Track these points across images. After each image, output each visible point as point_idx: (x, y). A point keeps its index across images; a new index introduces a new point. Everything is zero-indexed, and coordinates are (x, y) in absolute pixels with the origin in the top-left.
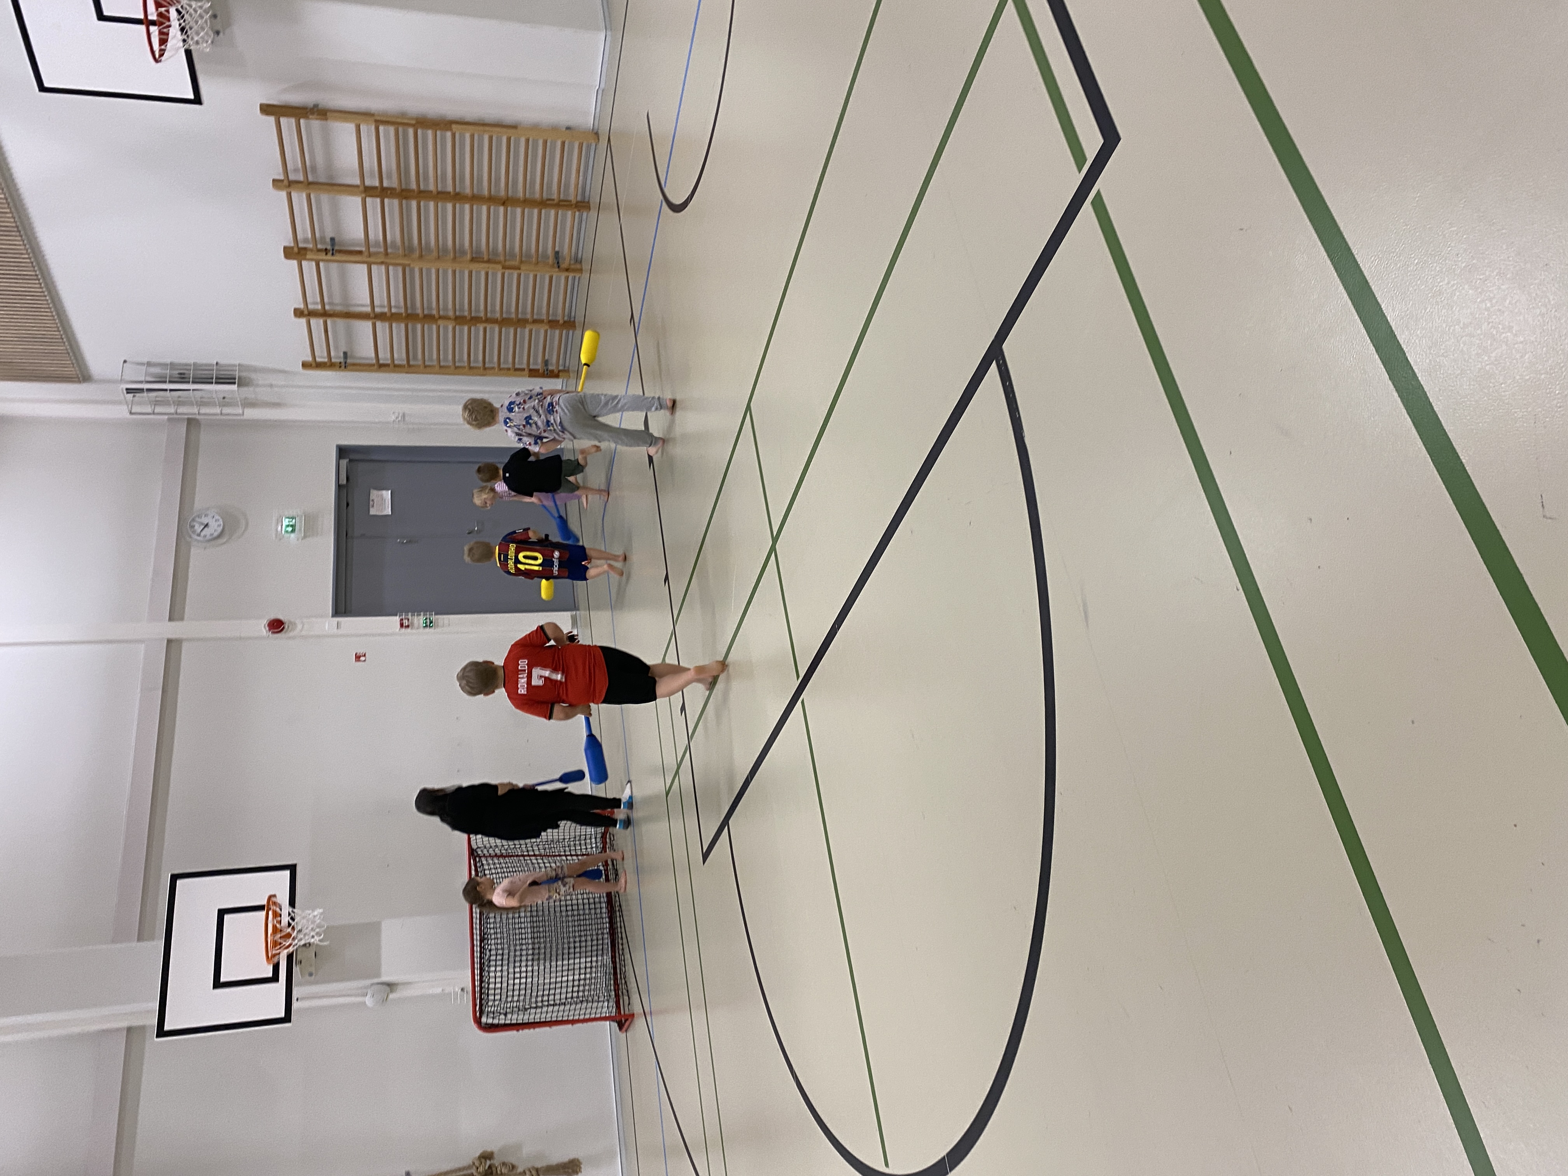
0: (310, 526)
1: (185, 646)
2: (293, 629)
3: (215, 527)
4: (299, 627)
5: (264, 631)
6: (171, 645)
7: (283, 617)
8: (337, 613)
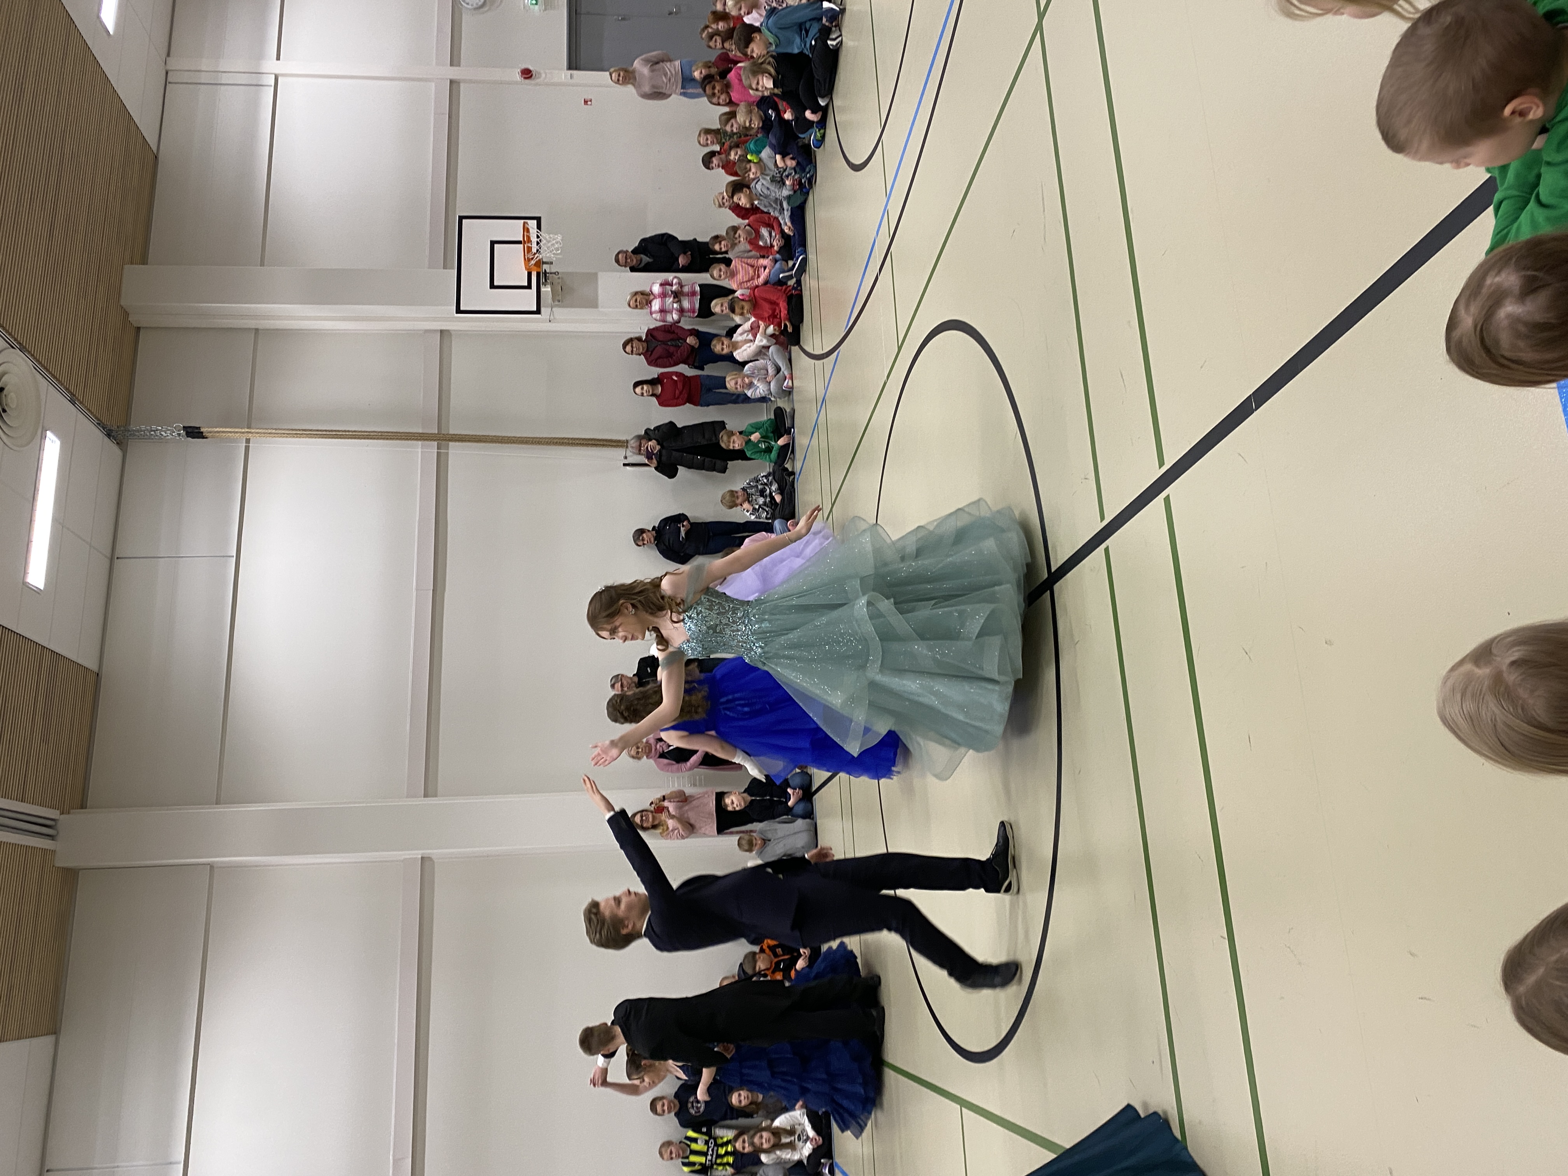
0: (548, 3)
1: (462, 85)
2: (539, 78)
4: (543, 75)
5: (518, 77)
6: (452, 82)
7: (531, 68)
8: (570, 68)
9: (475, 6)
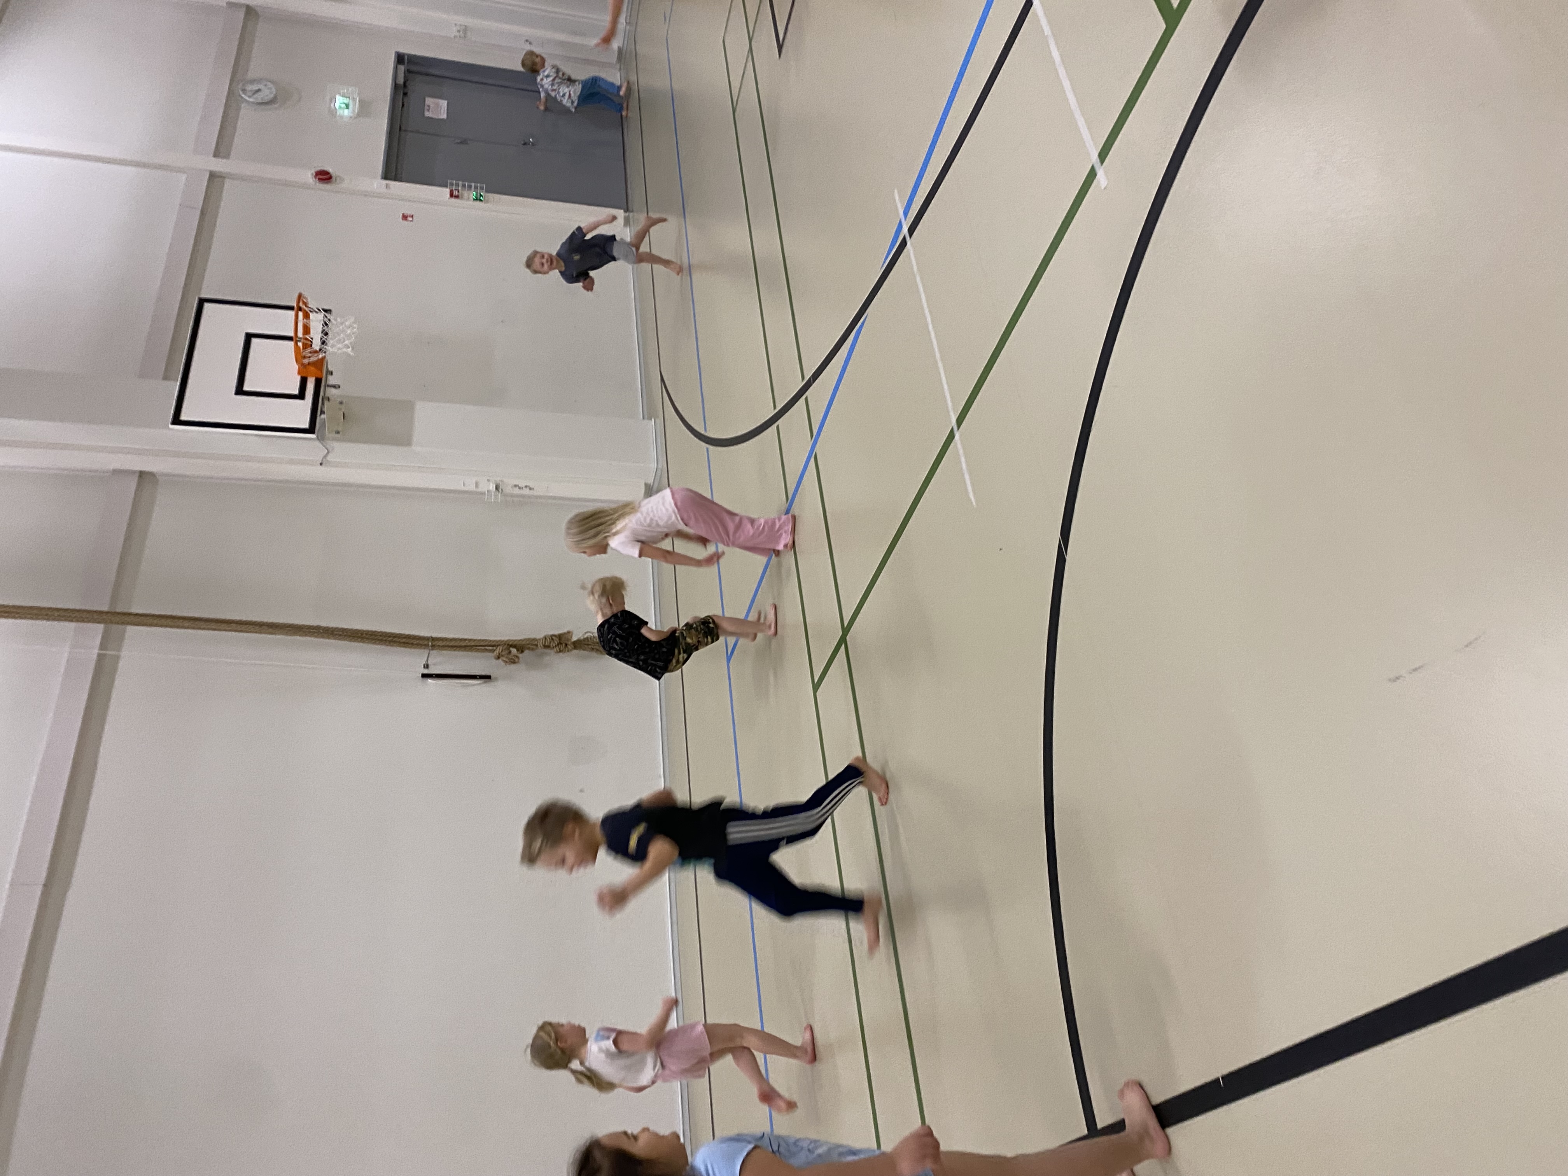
0: (365, 109)
1: (227, 180)
2: (341, 183)
3: (267, 93)
4: (347, 179)
5: (310, 179)
6: (213, 176)
7: (330, 170)
8: (386, 177)
9: (260, 101)
